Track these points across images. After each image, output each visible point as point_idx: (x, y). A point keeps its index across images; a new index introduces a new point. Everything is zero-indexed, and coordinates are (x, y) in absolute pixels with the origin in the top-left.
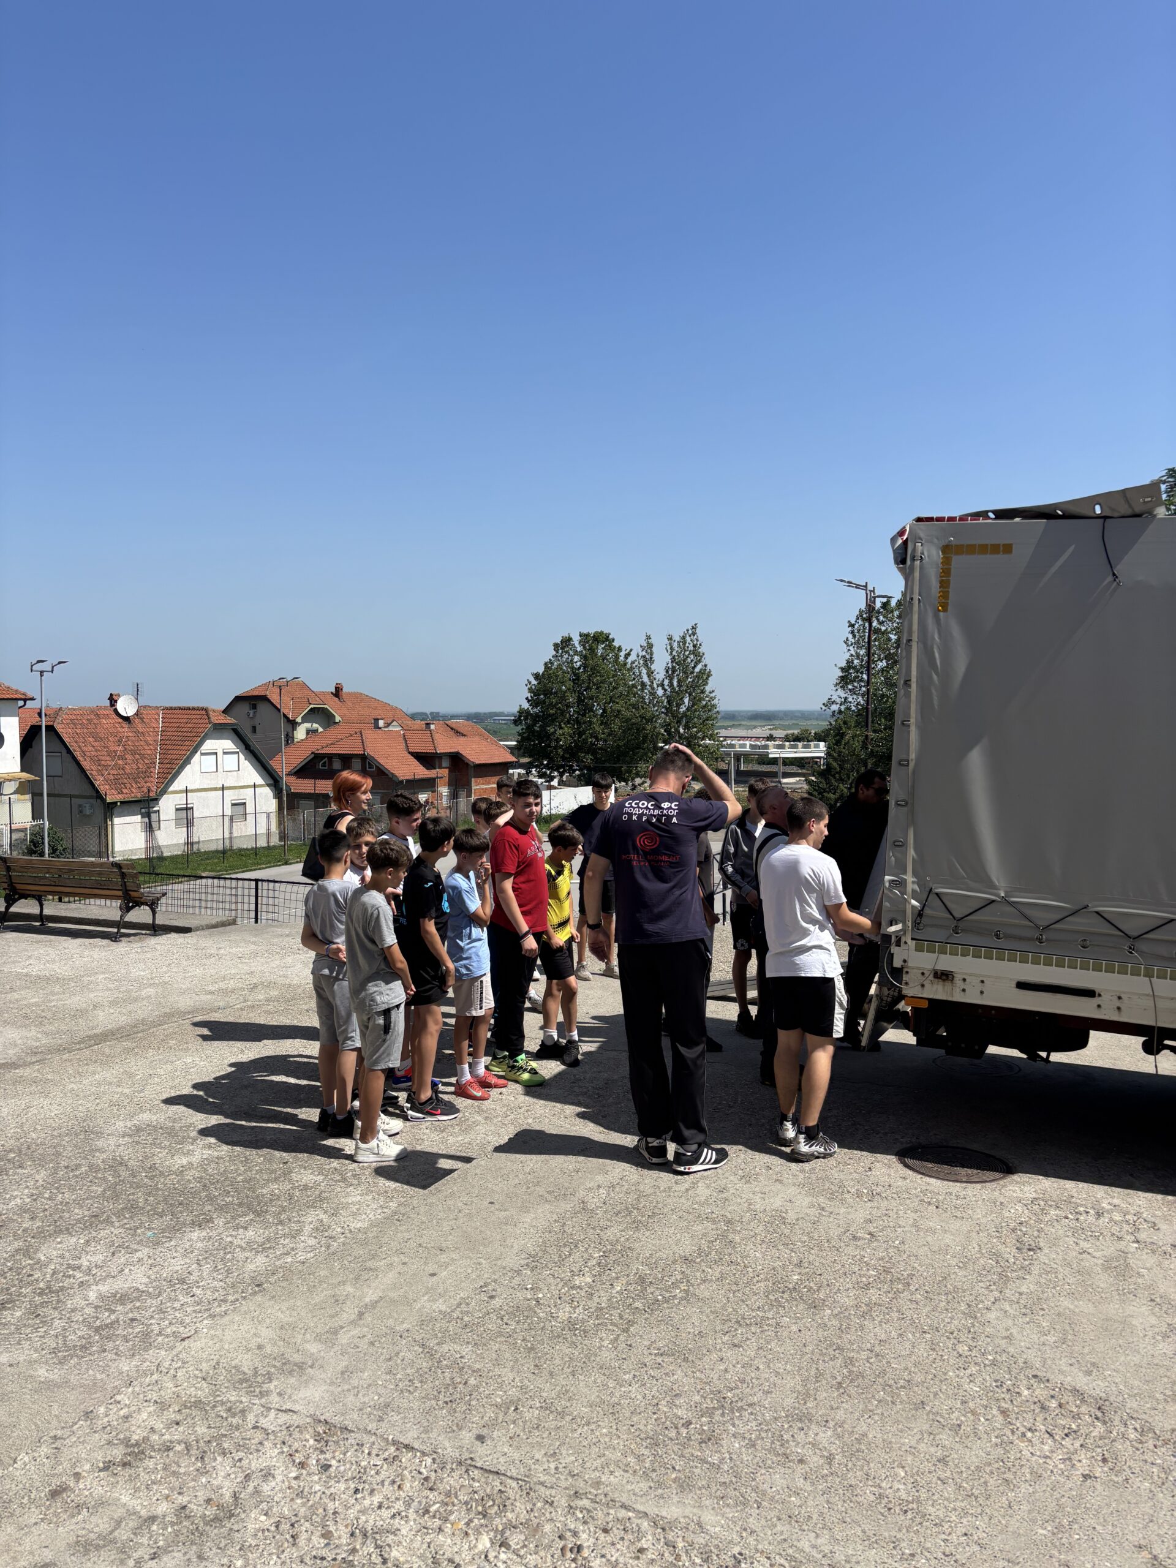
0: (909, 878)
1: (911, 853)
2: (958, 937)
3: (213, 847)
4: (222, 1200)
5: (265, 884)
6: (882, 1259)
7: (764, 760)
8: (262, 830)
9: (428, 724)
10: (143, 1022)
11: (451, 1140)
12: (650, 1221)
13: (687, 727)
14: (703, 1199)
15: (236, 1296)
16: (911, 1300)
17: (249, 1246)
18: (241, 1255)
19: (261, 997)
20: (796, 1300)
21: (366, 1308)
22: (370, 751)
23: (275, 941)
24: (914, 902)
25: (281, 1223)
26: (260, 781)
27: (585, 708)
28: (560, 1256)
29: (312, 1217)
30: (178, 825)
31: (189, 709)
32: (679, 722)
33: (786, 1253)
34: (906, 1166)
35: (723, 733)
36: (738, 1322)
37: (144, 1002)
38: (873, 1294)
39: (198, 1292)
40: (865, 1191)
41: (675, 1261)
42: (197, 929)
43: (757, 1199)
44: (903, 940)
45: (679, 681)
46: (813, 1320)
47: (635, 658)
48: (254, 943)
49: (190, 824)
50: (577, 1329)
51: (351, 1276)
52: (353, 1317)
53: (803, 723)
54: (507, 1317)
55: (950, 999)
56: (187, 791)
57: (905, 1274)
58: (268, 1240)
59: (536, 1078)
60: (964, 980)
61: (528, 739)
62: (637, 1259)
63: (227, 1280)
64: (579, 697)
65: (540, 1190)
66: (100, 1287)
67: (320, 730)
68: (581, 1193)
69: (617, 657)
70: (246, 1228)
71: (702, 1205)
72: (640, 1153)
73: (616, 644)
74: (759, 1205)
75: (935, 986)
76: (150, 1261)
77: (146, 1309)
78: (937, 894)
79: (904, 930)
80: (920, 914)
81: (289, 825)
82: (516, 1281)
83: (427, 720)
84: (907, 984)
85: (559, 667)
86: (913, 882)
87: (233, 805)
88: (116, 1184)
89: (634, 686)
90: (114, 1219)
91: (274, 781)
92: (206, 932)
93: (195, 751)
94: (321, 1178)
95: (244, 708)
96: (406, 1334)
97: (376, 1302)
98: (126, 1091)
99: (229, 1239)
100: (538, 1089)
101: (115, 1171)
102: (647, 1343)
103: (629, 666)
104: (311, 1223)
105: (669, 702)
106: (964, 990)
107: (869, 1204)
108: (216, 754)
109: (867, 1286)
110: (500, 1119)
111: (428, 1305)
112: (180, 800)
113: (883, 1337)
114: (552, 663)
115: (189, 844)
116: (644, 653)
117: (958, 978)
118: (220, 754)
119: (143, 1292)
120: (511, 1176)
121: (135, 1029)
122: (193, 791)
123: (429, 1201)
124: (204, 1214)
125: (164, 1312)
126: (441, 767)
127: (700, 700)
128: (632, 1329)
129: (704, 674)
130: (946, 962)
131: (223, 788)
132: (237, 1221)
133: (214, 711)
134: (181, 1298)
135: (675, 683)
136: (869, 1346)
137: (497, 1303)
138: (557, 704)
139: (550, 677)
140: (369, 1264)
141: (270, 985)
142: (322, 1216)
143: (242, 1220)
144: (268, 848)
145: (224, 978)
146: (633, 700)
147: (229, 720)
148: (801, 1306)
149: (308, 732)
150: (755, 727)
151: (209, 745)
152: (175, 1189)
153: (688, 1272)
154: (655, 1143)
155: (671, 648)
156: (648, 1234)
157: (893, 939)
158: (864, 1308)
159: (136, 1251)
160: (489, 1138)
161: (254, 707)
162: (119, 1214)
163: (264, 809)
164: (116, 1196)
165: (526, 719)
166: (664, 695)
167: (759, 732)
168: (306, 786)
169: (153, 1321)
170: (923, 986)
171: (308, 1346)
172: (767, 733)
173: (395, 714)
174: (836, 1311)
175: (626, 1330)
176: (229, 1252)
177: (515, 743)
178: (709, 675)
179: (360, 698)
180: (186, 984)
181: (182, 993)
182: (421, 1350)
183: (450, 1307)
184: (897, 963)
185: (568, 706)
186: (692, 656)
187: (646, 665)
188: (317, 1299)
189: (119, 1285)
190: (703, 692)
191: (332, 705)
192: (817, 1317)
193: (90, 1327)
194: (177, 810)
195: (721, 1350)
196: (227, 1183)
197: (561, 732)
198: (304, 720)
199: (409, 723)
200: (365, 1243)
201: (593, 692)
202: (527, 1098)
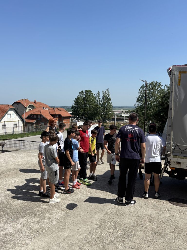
0: (172, 142)
1: (172, 137)
2: (182, 155)
3: (10, 133)
4: (27, 212)
5: (23, 141)
6: (174, 226)
7: (121, 116)
8: (20, 130)
9: (54, 109)
10: (3, 171)
11: (73, 198)
12: (123, 217)
13: (106, 109)
14: (133, 212)
15: (33, 234)
16: (183, 235)
17: (34, 222)
18: (33, 224)
19: (28, 166)
20: (159, 235)
21: (65, 238)
22: (42, 114)
23: (29, 154)
24: (173, 147)
25: (40, 217)
26: (19, 120)
27: (86, 106)
28: (105, 225)
29: (47, 215)
30: (3, 129)
31: (5, 105)
32: (105, 108)
33: (153, 224)
34: (171, 203)
35: (114, 111)
36: (147, 241)
37: (3, 167)
38: (175, 234)
39: (25, 233)
40: (167, 210)
41: (130, 226)
42: (12, 151)
43: (144, 211)
44: (170, 155)
45: (105, 100)
46: (164, 240)
47: (96, 95)
48: (24, 154)
49: (5, 129)
50: (112, 243)
51: (60, 230)
52: (62, 240)
53: (128, 109)
54: (96, 240)
55: (180, 168)
56: (5, 122)
57: (181, 229)
58: (38, 221)
59: (89, 184)
60: (183, 164)
61: (74, 112)
62: (122, 225)
63: (31, 230)
64: (84, 103)
65: (97, 210)
66: (3, 232)
67: (32, 109)
68: (106, 210)
69: (92, 95)
70: (33, 218)
71: (133, 213)
72: (117, 201)
73: (92, 92)
74: (145, 213)
75: (177, 165)
76: (13, 226)
77: (14, 237)
78: (178, 146)
79: (170, 153)
80: (174, 150)
81: (25, 129)
82: (97, 231)
83: (54, 108)
84: (171, 164)
85: (80, 97)
86: (172, 143)
87: (14, 125)
88: (3, 208)
89: (96, 101)
90: (4, 216)
91: (23, 120)
92: (14, 152)
93: (6, 114)
94: (47, 206)
95: (16, 105)
96: (75, 244)
97: (67, 236)
98: (2, 187)
99: (30, 221)
100: (90, 186)
101: (2, 205)
102: (129, 246)
103: (95, 97)
104: (47, 217)
105: (103, 104)
106: (183, 166)
107: (169, 213)
108: (10, 114)
109: (173, 232)
110: (83, 193)
111: (79, 237)
112: (3, 124)
113: (180, 244)
114: (79, 96)
115: (5, 133)
116: (98, 94)
117: (182, 163)
118: (11, 114)
119: (12, 233)
120: (90, 206)
121: (2, 173)
122: (6, 122)
123: (74, 212)
124: (23, 215)
125: (18, 238)
126: (56, 117)
127: (109, 104)
128: (125, 242)
129: (110, 99)
130: (179, 160)
131: (12, 121)
132: (31, 217)
133: (10, 105)
134: (21, 235)
135: (104, 101)
136: (177, 246)
137: (94, 236)
138: (80, 104)
139: (78, 99)
140: (64, 227)
141: (29, 163)
142: (49, 215)
143: (32, 216)
144: (21, 134)
145: (19, 162)
146: (95, 104)
147: (13, 107)
148: (160, 237)
149: (29, 110)
150: (119, 110)
151: (9, 112)
152: (16, 209)
153: (134, 229)
154: (121, 199)
155: (103, 93)
156: (123, 220)
157: (168, 155)
158: (174, 237)
159: (10, 223)
160: (82, 197)
161: (18, 105)
162: (5, 215)
163: (20, 126)
164: (3, 211)
165: (74, 107)
166: (102, 103)
167: (120, 111)
168: (29, 121)
169: (16, 240)
170: (174, 165)
171: (54, 247)
172: (121, 111)
173: (47, 107)
174: (168, 238)
175: (123, 243)
176: (30, 224)
177: (71, 112)
178: (111, 99)
179: (40, 103)
180: (11, 163)
181: (11, 165)
182: (79, 248)
183: (84, 238)
184: (169, 160)
185: (82, 105)
186: (107, 95)
187: (98, 97)
188: (54, 236)
189: (7, 232)
190: (110, 102)
191: (34, 105)
192: (164, 239)
193: (2, 242)
194: (2, 126)
195: (145, 248)
196: (27, 208)
197: (81, 110)
198: (28, 107)
199: (50, 108)
200: (62, 222)
201: (87, 102)
202: (88, 188)
